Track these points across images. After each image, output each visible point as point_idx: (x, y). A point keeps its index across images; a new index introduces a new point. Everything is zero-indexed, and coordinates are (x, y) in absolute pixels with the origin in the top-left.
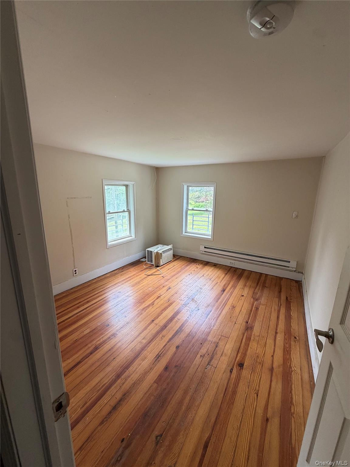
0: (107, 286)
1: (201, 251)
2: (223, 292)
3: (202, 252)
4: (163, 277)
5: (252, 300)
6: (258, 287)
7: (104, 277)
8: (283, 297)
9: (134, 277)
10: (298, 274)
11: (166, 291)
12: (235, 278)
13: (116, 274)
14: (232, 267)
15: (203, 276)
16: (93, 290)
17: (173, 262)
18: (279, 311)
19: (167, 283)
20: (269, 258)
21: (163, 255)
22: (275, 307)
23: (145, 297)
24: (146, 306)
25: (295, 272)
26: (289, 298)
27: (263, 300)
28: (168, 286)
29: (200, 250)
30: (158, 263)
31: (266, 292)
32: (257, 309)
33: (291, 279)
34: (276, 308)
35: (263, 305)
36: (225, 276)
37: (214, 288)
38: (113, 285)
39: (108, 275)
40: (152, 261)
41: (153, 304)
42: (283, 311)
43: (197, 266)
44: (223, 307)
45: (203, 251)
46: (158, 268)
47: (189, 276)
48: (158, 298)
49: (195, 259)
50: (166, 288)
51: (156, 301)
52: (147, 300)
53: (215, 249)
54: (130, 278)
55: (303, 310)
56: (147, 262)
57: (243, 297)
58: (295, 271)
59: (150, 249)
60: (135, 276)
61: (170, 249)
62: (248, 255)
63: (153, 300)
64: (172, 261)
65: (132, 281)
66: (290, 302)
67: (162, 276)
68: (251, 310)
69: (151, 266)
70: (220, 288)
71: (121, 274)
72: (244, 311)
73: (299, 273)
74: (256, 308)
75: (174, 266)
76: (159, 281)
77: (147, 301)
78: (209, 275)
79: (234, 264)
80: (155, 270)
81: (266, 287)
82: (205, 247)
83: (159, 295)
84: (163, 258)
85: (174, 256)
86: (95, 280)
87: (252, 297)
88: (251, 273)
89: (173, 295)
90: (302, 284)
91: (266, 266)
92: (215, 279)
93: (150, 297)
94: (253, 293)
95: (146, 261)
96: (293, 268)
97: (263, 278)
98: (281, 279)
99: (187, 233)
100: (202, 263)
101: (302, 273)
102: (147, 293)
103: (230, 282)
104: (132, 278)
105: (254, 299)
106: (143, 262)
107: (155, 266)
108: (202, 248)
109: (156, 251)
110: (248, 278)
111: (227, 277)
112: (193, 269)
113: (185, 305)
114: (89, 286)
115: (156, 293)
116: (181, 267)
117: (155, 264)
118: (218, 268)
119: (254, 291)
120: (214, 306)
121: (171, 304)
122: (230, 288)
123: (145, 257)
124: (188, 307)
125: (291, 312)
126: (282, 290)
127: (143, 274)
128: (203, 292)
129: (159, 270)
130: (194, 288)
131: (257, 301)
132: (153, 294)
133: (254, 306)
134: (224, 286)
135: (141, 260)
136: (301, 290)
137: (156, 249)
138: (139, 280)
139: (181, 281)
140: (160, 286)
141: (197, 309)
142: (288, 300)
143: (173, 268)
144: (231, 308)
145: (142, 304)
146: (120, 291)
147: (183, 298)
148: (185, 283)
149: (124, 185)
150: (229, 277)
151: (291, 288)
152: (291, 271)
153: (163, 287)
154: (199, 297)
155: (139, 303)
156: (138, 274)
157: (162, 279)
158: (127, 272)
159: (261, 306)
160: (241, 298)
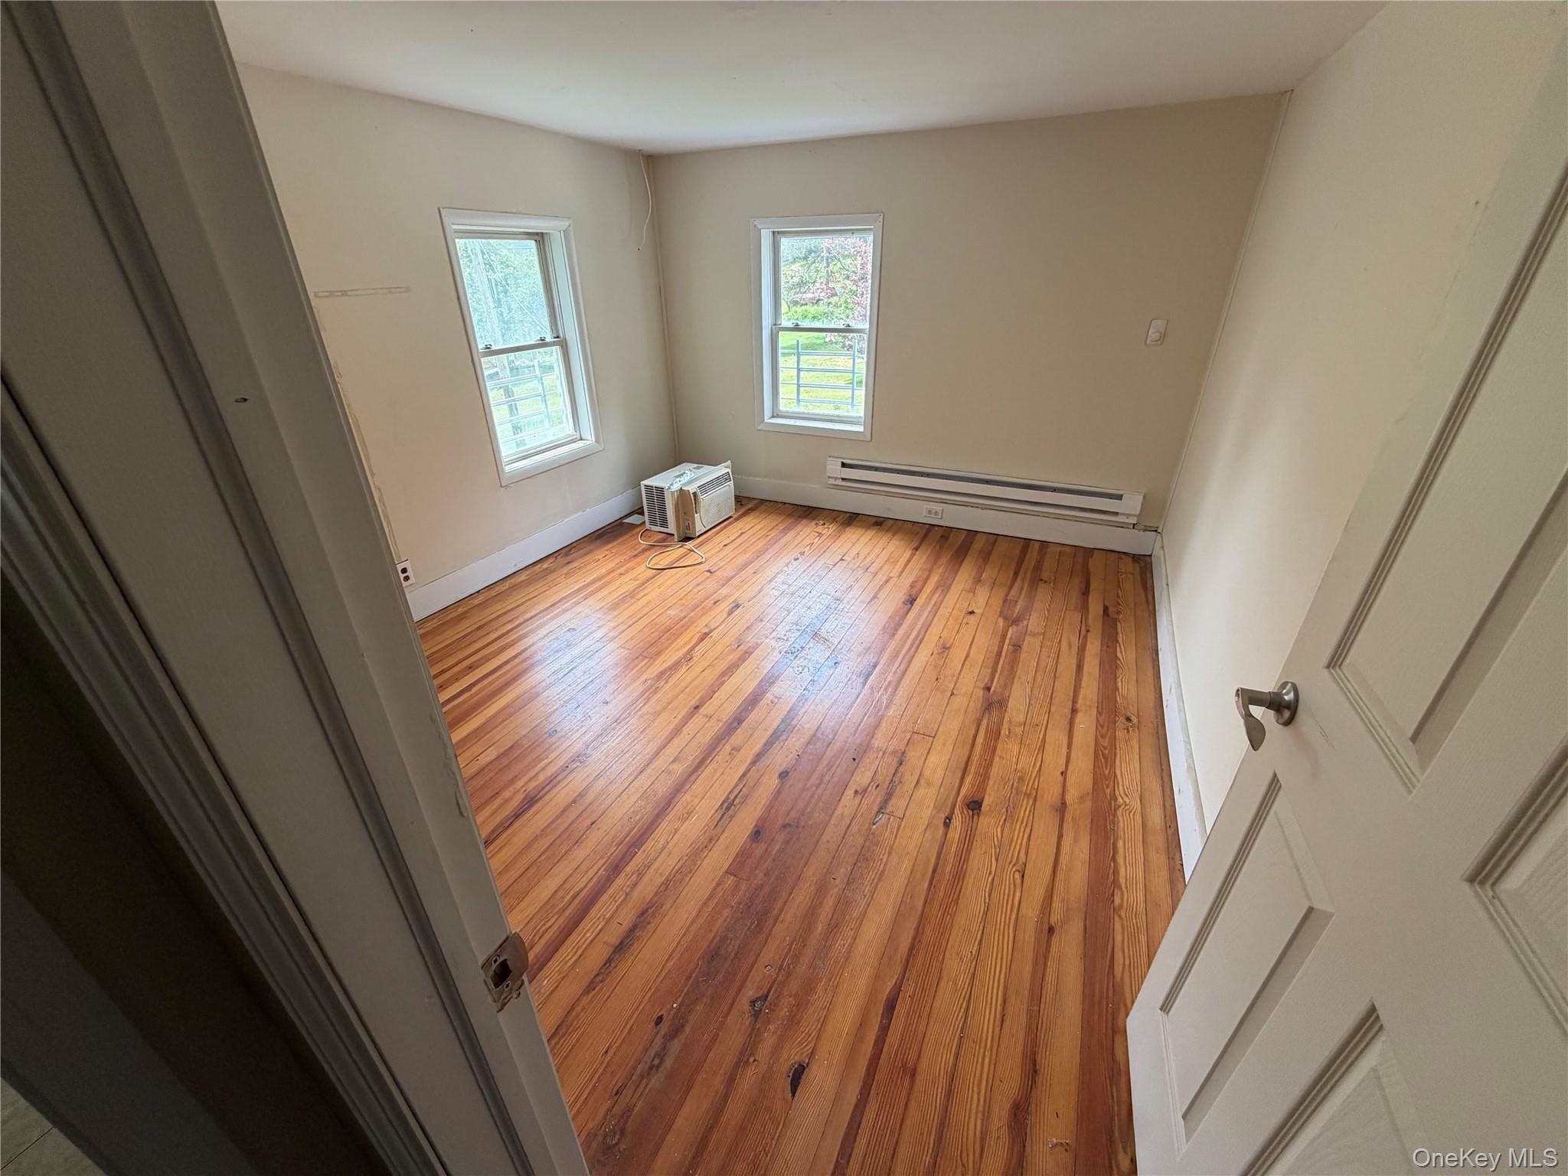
1: (829, 477)
2: (909, 606)
3: (832, 481)
4: (709, 571)
5: (1001, 621)
6: (1018, 583)
7: (507, 584)
8: (1095, 607)
9: (613, 580)
10: (1141, 532)
11: (725, 615)
12: (944, 560)
13: (548, 571)
14: (934, 525)
15: (842, 560)
17: (737, 519)
18: (1082, 650)
19: (725, 591)
20: (1054, 490)
21: (704, 499)
22: (1069, 639)
23: (662, 640)
24: (666, 665)
25: (1133, 528)
26: (1111, 610)
27: (1034, 622)
28: (731, 600)
29: (828, 475)
30: (688, 528)
31: (1043, 594)
32: (1017, 647)
33: (1120, 552)
34: (1075, 640)
35: (1034, 635)
36: (913, 555)
37: (882, 595)
38: (547, 609)
39: (523, 577)
40: (664, 522)
41: (688, 657)
42: (1094, 646)
43: (820, 529)
44: (913, 650)
45: (836, 479)
46: (690, 545)
47: (795, 563)
48: (702, 640)
49: (809, 507)
50: (724, 606)
51: (697, 649)
52: (667, 648)
53: (876, 469)
54: (601, 584)
55: (1154, 641)
56: (648, 526)
57: (972, 618)
58: (1134, 525)
59: (654, 481)
60: (613, 574)
61: (725, 478)
62: (987, 482)
63: (688, 647)
64: (735, 516)
65: (605, 592)
66: (1115, 621)
67: (707, 569)
68: (999, 654)
69: (664, 540)
70: (901, 596)
71: (565, 570)
72: (979, 656)
73: (1145, 530)
74: (1014, 645)
75: (742, 533)
76: (698, 585)
77: (668, 651)
78: (862, 557)
79: (939, 516)
80: (682, 551)
81: (1042, 580)
82: (844, 465)
83: (705, 630)
84: (702, 508)
85: (739, 500)
86: (481, 598)
87: (1001, 614)
88: (996, 543)
89: (752, 625)
90: (1151, 564)
91: (1047, 516)
92: (882, 566)
93: (677, 636)
94: (1004, 602)
95: (644, 523)
96: (1128, 516)
97: (1033, 555)
98: (1089, 552)
99: (778, 416)
100: (834, 520)
101: (1156, 531)
102: (663, 627)
103: (930, 572)
104: (604, 581)
105: (1006, 619)
106: (633, 526)
107: (679, 537)
108: (834, 468)
109: (676, 487)
110: (986, 556)
111: (921, 559)
112: (808, 541)
113: (793, 653)
114: (463, 617)
115: (693, 623)
116: (767, 536)
117: (678, 531)
118: (888, 531)
119: (1007, 595)
120: (883, 650)
121: (748, 653)
122: (931, 592)
123: (639, 511)
124: (802, 660)
125: (1118, 648)
126: (1092, 587)
127: (642, 568)
128: (846, 610)
129: (693, 551)
130: (814, 599)
131: (1016, 625)
132: (686, 627)
133: (1007, 641)
134: (912, 586)
135: (626, 521)
136: (1149, 583)
137: (678, 480)
138: (631, 587)
139: (771, 581)
140: (703, 602)
141: (831, 664)
142: (1108, 615)
143: (739, 541)
144: (936, 651)
145: (654, 661)
146: (572, 627)
147: (784, 633)
148: (785, 587)
149: (529, 235)
150: (925, 557)
151: (1118, 578)
152: (1121, 526)
153: (716, 602)
154: (833, 626)
155: (643, 660)
156: (624, 568)
157: (708, 578)
158: (585, 565)
159: (1028, 639)
160: (965, 621)
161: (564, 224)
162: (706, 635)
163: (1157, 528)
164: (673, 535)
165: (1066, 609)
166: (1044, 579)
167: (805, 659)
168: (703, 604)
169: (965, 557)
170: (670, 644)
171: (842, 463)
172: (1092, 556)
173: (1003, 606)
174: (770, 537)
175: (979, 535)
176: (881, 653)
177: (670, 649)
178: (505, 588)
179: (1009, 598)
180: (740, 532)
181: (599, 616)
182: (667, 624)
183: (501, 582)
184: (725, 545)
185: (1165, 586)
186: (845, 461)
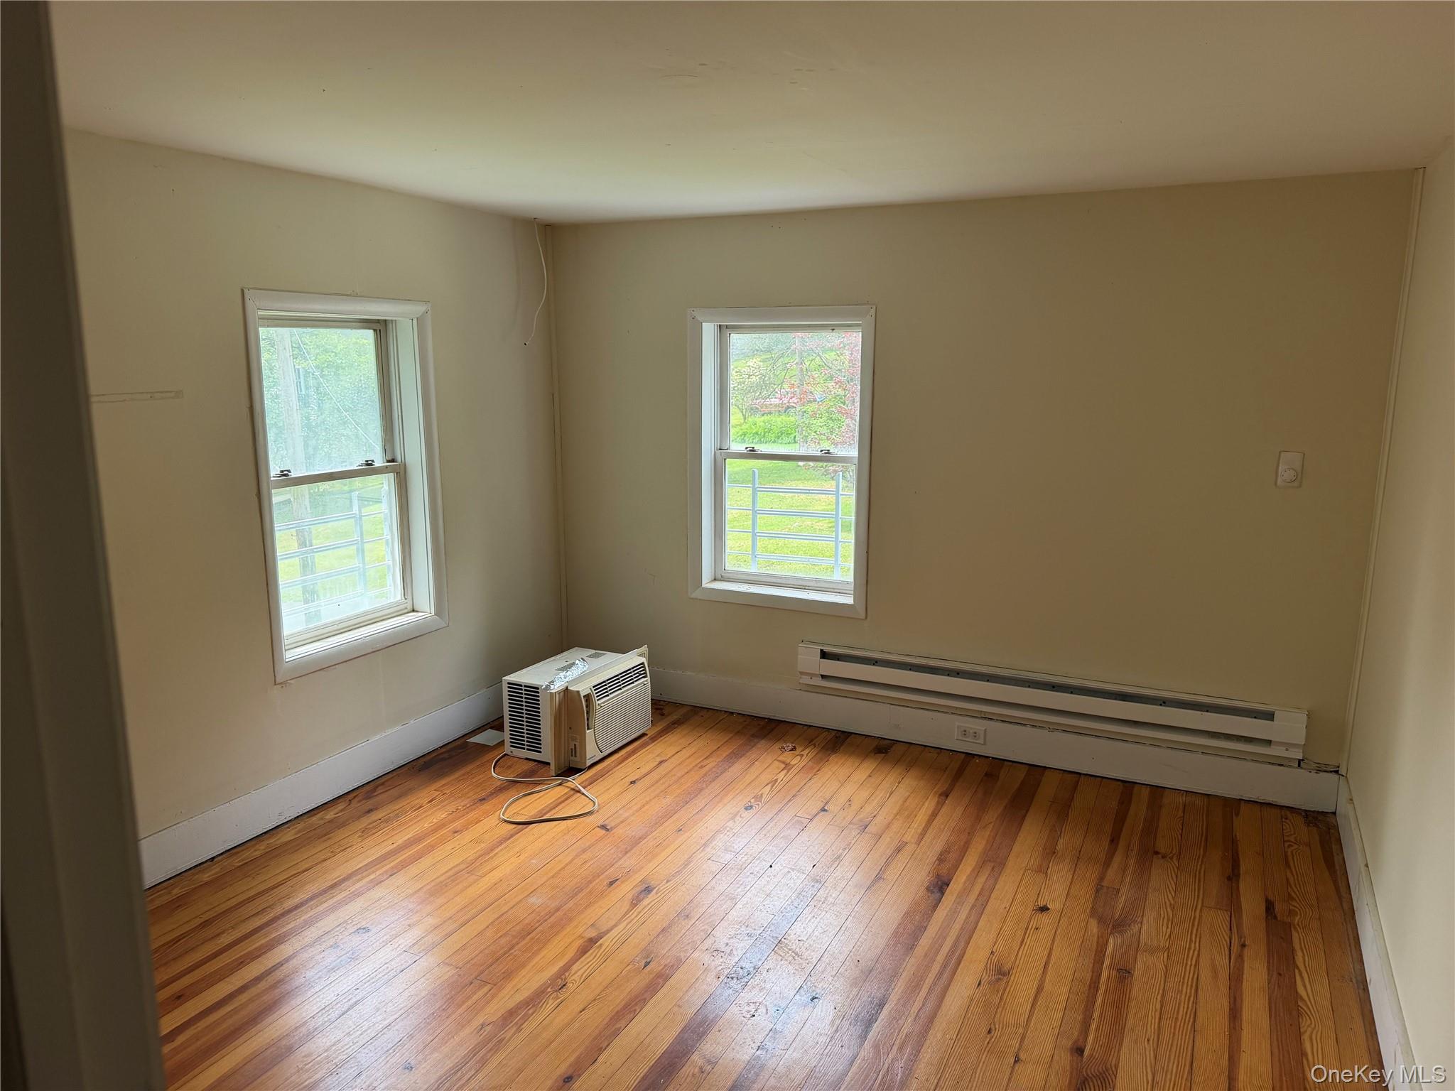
0: (288, 897)
1: (802, 673)
2: (938, 895)
3: (806, 680)
4: (603, 827)
5: (1093, 924)
6: (1117, 859)
7: (262, 847)
8: (1251, 904)
9: (443, 841)
10: (1313, 774)
11: (626, 906)
12: (992, 815)
13: (337, 825)
14: (973, 755)
15: (823, 810)
16: (205, 924)
17: (654, 739)
18: (1236, 980)
19: (628, 862)
20: (1164, 702)
21: (600, 703)
22: (1213, 960)
23: (515, 951)
24: (519, 997)
25: (1299, 765)
26: (1279, 907)
27: (1150, 927)
28: (638, 877)
29: (800, 668)
30: (574, 752)
31: (1160, 876)
32: (1124, 973)
33: (1281, 807)
34: (1222, 961)
35: (1153, 951)
36: (940, 805)
37: (892, 874)
38: (325, 891)
39: (288, 835)
40: (535, 744)
41: (559, 983)
42: (1256, 975)
43: (787, 757)
44: (946, 975)
45: (812, 675)
46: (575, 781)
47: (747, 814)
48: (583, 951)
49: (770, 720)
50: (626, 890)
51: (575, 968)
52: (523, 965)
53: (875, 662)
54: (420, 847)
55: (1358, 967)
56: (508, 749)
57: (1044, 918)
58: (1300, 761)
59: (525, 676)
60: (444, 831)
61: (638, 672)
62: (1054, 687)
63: (561, 964)
64: (650, 734)
65: (426, 862)
66: (1288, 927)
67: (601, 823)
68: (1094, 985)
69: (532, 773)
70: (921, 876)
71: (364, 822)
72: (1060, 990)
73: (1318, 771)
74: (1119, 970)
75: (661, 762)
76: (584, 851)
77: (523, 972)
78: (855, 806)
79: (981, 741)
80: (559, 792)
81: (1157, 853)
82: (824, 655)
83: (592, 934)
84: (598, 722)
85: (660, 707)
86: (215, 870)
87: (1093, 913)
88: (1075, 788)
89: (670, 926)
90: (1337, 828)
91: (1155, 744)
92: (888, 826)
93: (543, 943)
94: (1097, 891)
95: (502, 743)
96: (1288, 746)
97: (1139, 810)
98: (1232, 806)
99: (723, 579)
100: (810, 742)
101: (1337, 772)
102: (518, 928)
103: (971, 834)
104: (431, 848)
105: (1101, 920)
106: (483, 749)
107: (558, 767)
108: (808, 659)
109: (557, 687)
110: (1062, 810)
111: (953, 813)
112: (766, 777)
113: (741, 977)
114: (179, 903)
115: (571, 920)
116: (702, 767)
117: (557, 757)
118: (897, 762)
119: (1101, 879)
120: (894, 975)
121: (661, 978)
122: (973, 870)
123: (496, 723)
124: (755, 992)
125: (1298, 978)
126: (1243, 868)
127: (491, 821)
128: (831, 900)
129: (579, 791)
130: (776, 880)
131: (1120, 932)
132: (558, 927)
133: (1107, 962)
134: (941, 859)
135: (475, 739)
136: (1337, 859)
137: (562, 674)
138: (470, 854)
139: (705, 845)
140: (590, 882)
141: (805, 998)
142: (1275, 918)
143: (655, 775)
144: (985, 978)
145: (500, 990)
146: (363, 924)
147: (725, 940)
148: (728, 857)
149: (366, 323)
150: (960, 810)
151: (1286, 853)
152: (1280, 763)
153: (611, 883)
154: (810, 930)
155: (480, 987)
156: (462, 821)
157: (602, 838)
158: (397, 816)
159: (1142, 958)
160: (1033, 924)
161: (419, 309)
162: (592, 942)
163: (1338, 767)
164: (549, 764)
165: (1202, 906)
166: (1162, 851)
167: (761, 990)
168: (591, 886)
169: (1027, 812)
170: (530, 959)
171: (822, 650)
172: (1237, 814)
173: (1096, 897)
174: (707, 768)
175: (1047, 772)
176: (891, 981)
177: (528, 967)
178: (257, 853)
179: (1105, 883)
180: (659, 759)
181: (411, 906)
182: (526, 921)
183: (253, 842)
184: (633, 782)
185: (1363, 868)
186: (826, 649)
